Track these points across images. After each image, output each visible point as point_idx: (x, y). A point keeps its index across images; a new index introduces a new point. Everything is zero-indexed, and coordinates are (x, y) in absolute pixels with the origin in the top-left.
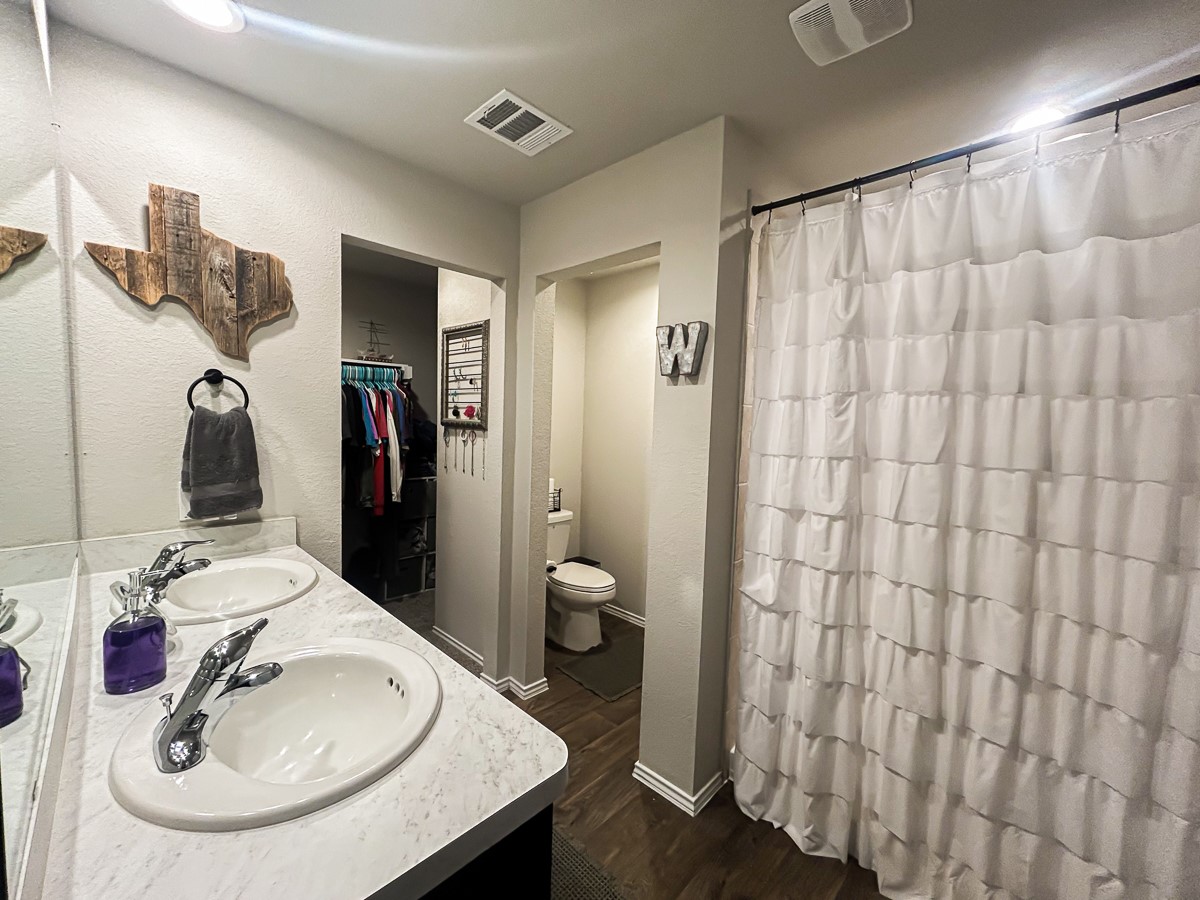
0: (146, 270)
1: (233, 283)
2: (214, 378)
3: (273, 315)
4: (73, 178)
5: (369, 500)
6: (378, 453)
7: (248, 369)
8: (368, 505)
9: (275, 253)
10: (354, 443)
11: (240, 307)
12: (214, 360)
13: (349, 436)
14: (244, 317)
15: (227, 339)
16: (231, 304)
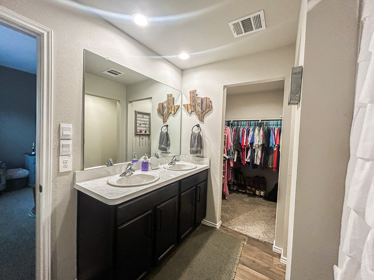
0: (189, 107)
1: (200, 106)
2: (198, 126)
3: (207, 111)
4: (183, 95)
5: (271, 165)
6: (275, 149)
7: (203, 124)
8: (270, 166)
9: (208, 97)
10: (266, 145)
11: (202, 110)
12: (198, 122)
13: (264, 143)
14: (202, 112)
15: (200, 118)
16: (200, 110)
